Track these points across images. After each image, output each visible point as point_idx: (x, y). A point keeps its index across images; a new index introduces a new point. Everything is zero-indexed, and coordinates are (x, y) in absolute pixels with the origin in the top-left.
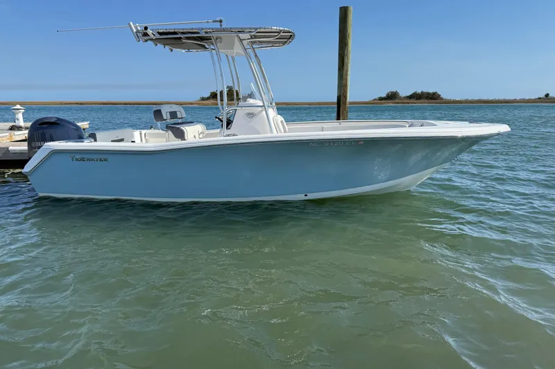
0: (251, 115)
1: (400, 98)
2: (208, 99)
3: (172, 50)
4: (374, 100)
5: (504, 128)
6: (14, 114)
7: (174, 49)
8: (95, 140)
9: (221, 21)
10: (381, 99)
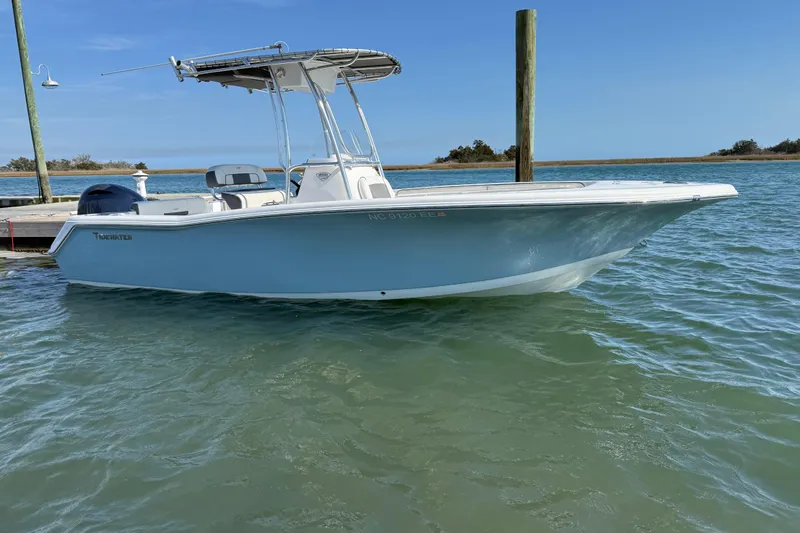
0: (324, 176)
1: (759, 152)
2: (446, 160)
3: (251, 92)
4: (712, 154)
5: (726, 190)
6: (136, 182)
7: (253, 90)
8: (138, 213)
9: (279, 47)
10: (724, 153)
